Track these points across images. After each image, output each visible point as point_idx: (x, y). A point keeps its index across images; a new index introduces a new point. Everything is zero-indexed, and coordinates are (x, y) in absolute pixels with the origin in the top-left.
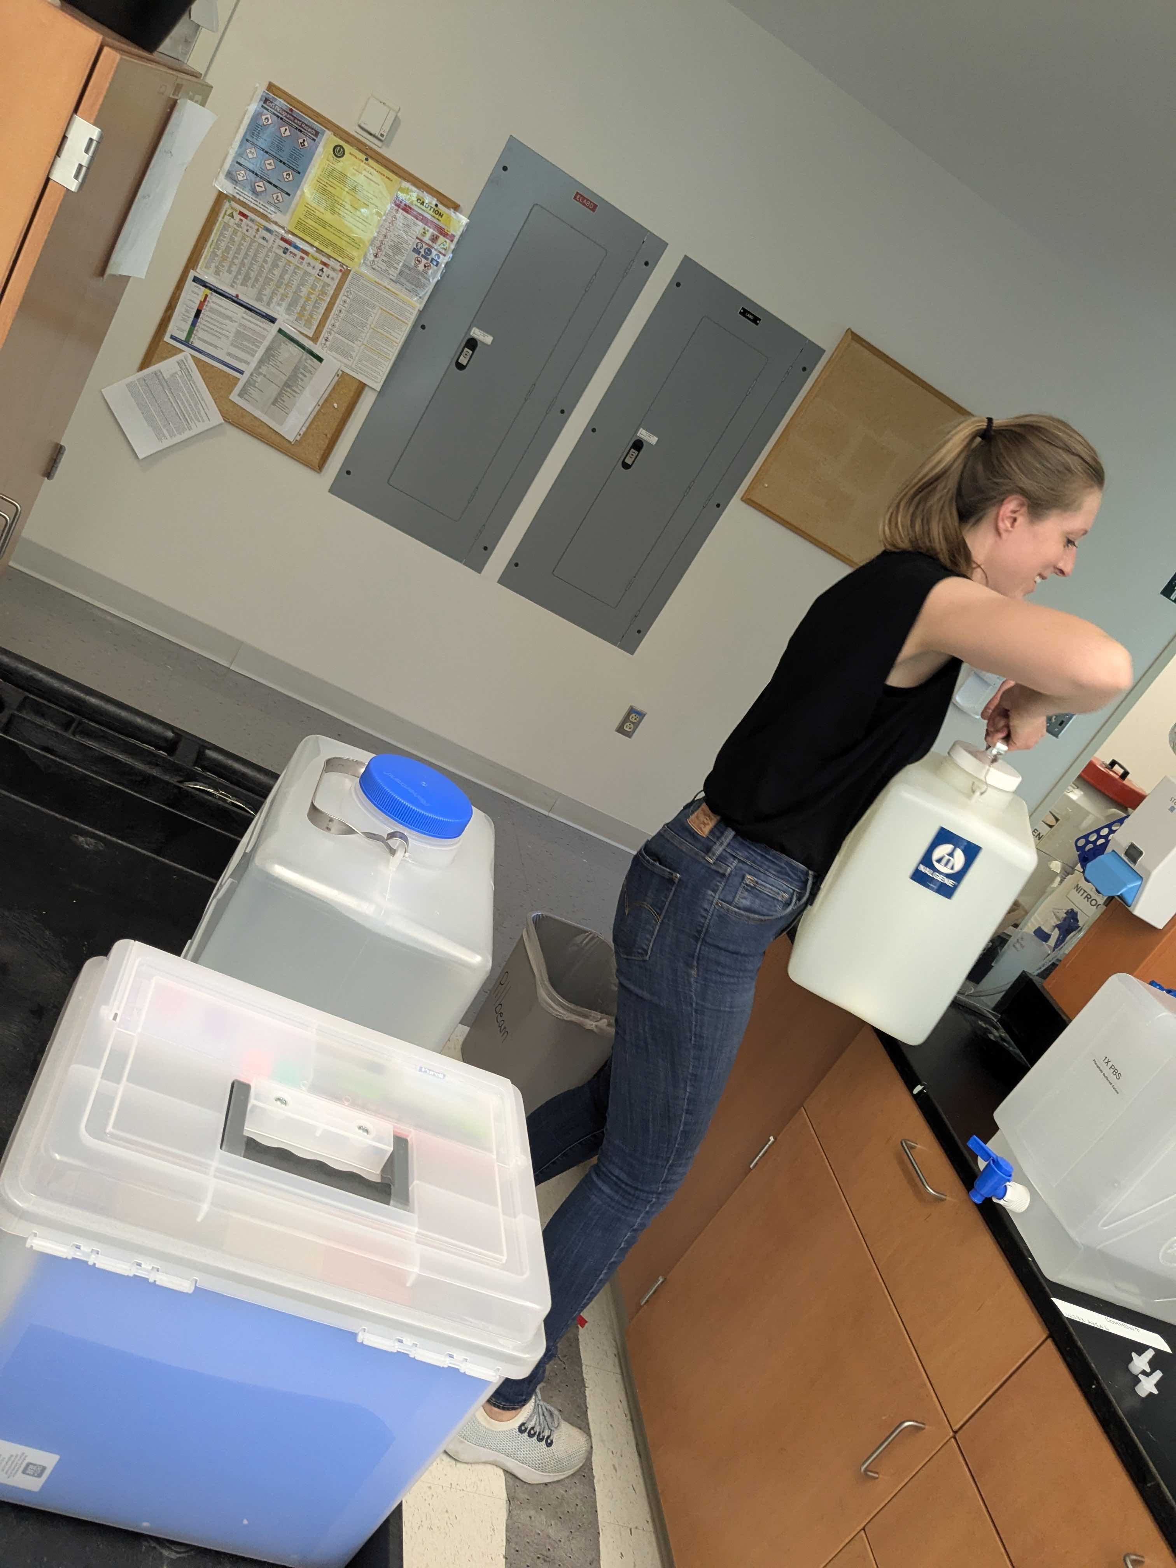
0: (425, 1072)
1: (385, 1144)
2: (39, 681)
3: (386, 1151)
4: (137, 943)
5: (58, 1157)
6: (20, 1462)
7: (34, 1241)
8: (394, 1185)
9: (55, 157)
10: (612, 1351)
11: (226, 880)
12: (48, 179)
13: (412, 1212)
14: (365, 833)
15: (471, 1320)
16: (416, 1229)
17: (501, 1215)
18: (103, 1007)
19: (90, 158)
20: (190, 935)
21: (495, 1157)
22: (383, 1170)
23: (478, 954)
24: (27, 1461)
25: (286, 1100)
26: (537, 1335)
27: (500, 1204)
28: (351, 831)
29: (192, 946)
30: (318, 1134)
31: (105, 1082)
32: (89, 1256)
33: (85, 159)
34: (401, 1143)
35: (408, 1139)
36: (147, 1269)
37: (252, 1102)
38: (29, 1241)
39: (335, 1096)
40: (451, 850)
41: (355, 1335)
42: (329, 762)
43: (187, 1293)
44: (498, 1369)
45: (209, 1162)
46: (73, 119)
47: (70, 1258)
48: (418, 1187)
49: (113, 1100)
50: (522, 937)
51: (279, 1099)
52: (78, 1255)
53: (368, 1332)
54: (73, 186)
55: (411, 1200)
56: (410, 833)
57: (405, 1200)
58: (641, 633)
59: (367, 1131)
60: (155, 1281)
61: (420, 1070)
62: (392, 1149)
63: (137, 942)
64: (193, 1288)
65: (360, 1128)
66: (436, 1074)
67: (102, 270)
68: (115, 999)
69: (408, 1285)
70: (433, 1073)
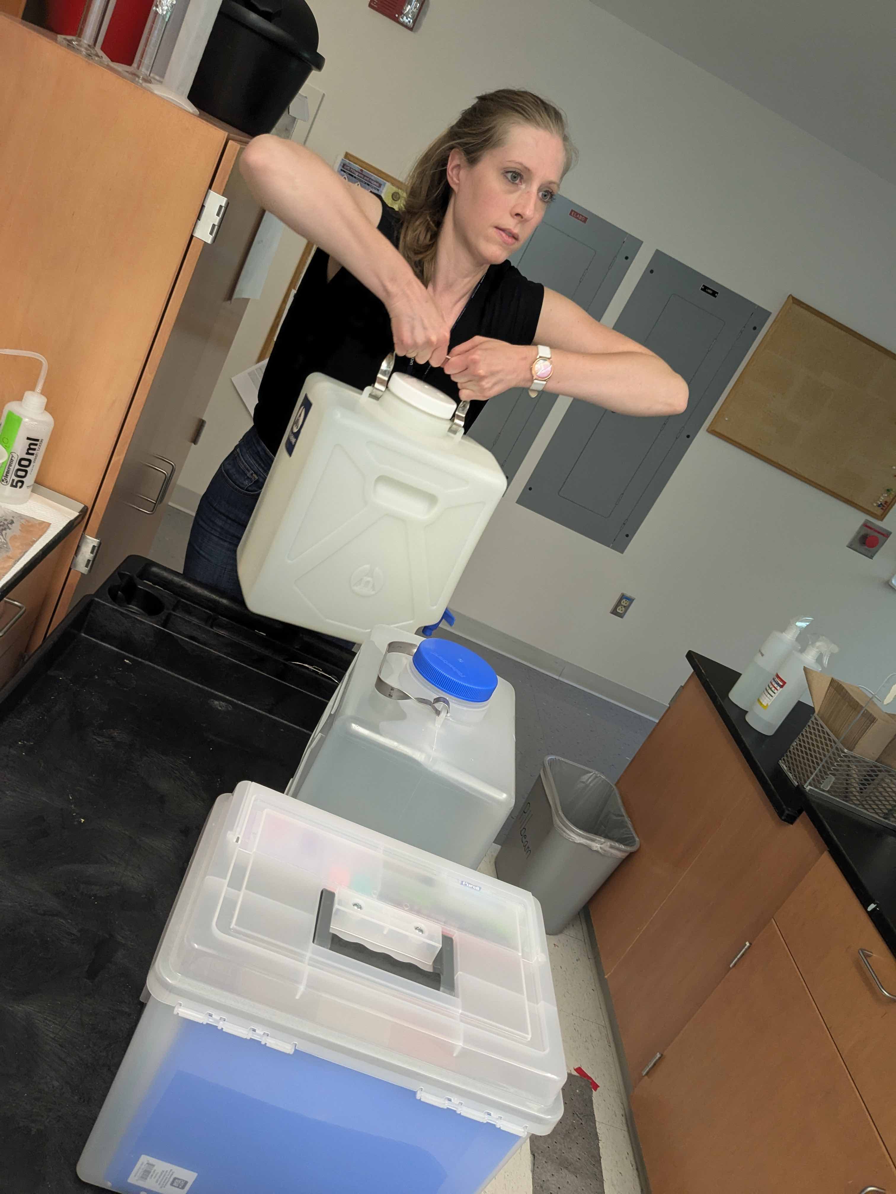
0: (466, 885)
1: (435, 942)
2: (188, 589)
3: (437, 947)
4: (254, 784)
5: (196, 946)
6: (169, 1177)
7: (180, 1010)
8: (443, 974)
9: (197, 220)
10: (620, 1112)
11: (317, 734)
12: (192, 236)
13: (458, 997)
14: (416, 699)
15: (505, 1085)
16: (460, 1011)
17: (526, 1002)
18: (229, 832)
19: (220, 219)
20: (292, 775)
21: (520, 954)
22: (435, 962)
23: (504, 792)
24: (174, 1176)
25: (362, 906)
26: (557, 1099)
27: (525, 993)
28: (406, 697)
29: (293, 783)
30: (385, 932)
31: (229, 889)
32: (218, 1022)
33: (217, 220)
34: (447, 941)
35: (453, 938)
36: (260, 1034)
37: (336, 906)
38: (176, 1009)
39: (398, 903)
40: (484, 710)
41: (415, 1093)
42: (390, 645)
43: (289, 1054)
44: (527, 1127)
45: (304, 953)
46: (208, 193)
47: (205, 1023)
48: (461, 977)
49: (235, 903)
50: (540, 776)
51: (355, 905)
52: (211, 1021)
53: (425, 1091)
54: (209, 239)
55: (456, 987)
56: (450, 698)
57: (451, 988)
58: (628, 537)
59: (421, 931)
60: (266, 1044)
61: (462, 884)
62: (441, 946)
63: (253, 782)
64: (293, 1050)
65: (416, 929)
66: (474, 887)
67: (230, 295)
68: (237, 826)
69: (455, 1055)
70: (471, 886)
